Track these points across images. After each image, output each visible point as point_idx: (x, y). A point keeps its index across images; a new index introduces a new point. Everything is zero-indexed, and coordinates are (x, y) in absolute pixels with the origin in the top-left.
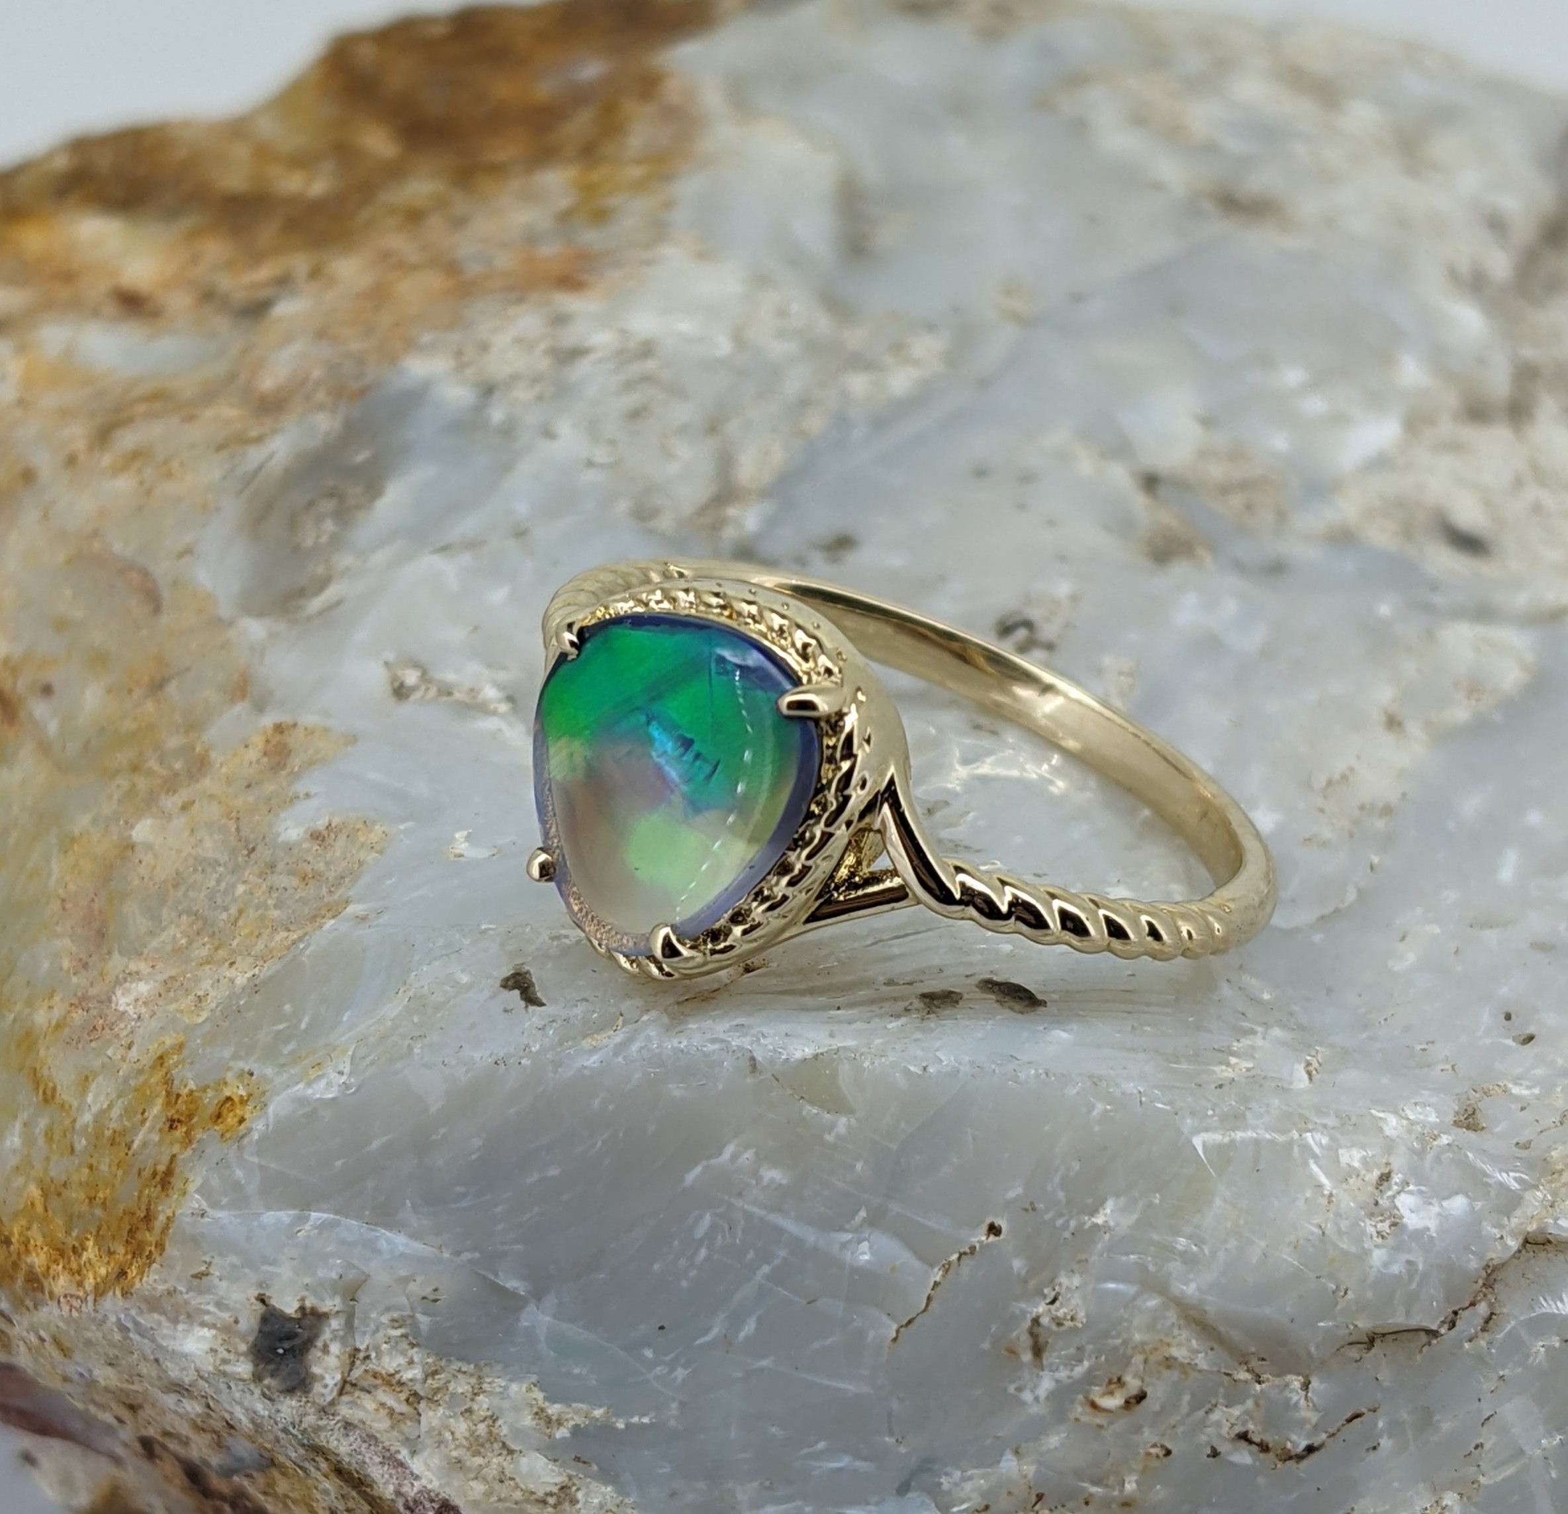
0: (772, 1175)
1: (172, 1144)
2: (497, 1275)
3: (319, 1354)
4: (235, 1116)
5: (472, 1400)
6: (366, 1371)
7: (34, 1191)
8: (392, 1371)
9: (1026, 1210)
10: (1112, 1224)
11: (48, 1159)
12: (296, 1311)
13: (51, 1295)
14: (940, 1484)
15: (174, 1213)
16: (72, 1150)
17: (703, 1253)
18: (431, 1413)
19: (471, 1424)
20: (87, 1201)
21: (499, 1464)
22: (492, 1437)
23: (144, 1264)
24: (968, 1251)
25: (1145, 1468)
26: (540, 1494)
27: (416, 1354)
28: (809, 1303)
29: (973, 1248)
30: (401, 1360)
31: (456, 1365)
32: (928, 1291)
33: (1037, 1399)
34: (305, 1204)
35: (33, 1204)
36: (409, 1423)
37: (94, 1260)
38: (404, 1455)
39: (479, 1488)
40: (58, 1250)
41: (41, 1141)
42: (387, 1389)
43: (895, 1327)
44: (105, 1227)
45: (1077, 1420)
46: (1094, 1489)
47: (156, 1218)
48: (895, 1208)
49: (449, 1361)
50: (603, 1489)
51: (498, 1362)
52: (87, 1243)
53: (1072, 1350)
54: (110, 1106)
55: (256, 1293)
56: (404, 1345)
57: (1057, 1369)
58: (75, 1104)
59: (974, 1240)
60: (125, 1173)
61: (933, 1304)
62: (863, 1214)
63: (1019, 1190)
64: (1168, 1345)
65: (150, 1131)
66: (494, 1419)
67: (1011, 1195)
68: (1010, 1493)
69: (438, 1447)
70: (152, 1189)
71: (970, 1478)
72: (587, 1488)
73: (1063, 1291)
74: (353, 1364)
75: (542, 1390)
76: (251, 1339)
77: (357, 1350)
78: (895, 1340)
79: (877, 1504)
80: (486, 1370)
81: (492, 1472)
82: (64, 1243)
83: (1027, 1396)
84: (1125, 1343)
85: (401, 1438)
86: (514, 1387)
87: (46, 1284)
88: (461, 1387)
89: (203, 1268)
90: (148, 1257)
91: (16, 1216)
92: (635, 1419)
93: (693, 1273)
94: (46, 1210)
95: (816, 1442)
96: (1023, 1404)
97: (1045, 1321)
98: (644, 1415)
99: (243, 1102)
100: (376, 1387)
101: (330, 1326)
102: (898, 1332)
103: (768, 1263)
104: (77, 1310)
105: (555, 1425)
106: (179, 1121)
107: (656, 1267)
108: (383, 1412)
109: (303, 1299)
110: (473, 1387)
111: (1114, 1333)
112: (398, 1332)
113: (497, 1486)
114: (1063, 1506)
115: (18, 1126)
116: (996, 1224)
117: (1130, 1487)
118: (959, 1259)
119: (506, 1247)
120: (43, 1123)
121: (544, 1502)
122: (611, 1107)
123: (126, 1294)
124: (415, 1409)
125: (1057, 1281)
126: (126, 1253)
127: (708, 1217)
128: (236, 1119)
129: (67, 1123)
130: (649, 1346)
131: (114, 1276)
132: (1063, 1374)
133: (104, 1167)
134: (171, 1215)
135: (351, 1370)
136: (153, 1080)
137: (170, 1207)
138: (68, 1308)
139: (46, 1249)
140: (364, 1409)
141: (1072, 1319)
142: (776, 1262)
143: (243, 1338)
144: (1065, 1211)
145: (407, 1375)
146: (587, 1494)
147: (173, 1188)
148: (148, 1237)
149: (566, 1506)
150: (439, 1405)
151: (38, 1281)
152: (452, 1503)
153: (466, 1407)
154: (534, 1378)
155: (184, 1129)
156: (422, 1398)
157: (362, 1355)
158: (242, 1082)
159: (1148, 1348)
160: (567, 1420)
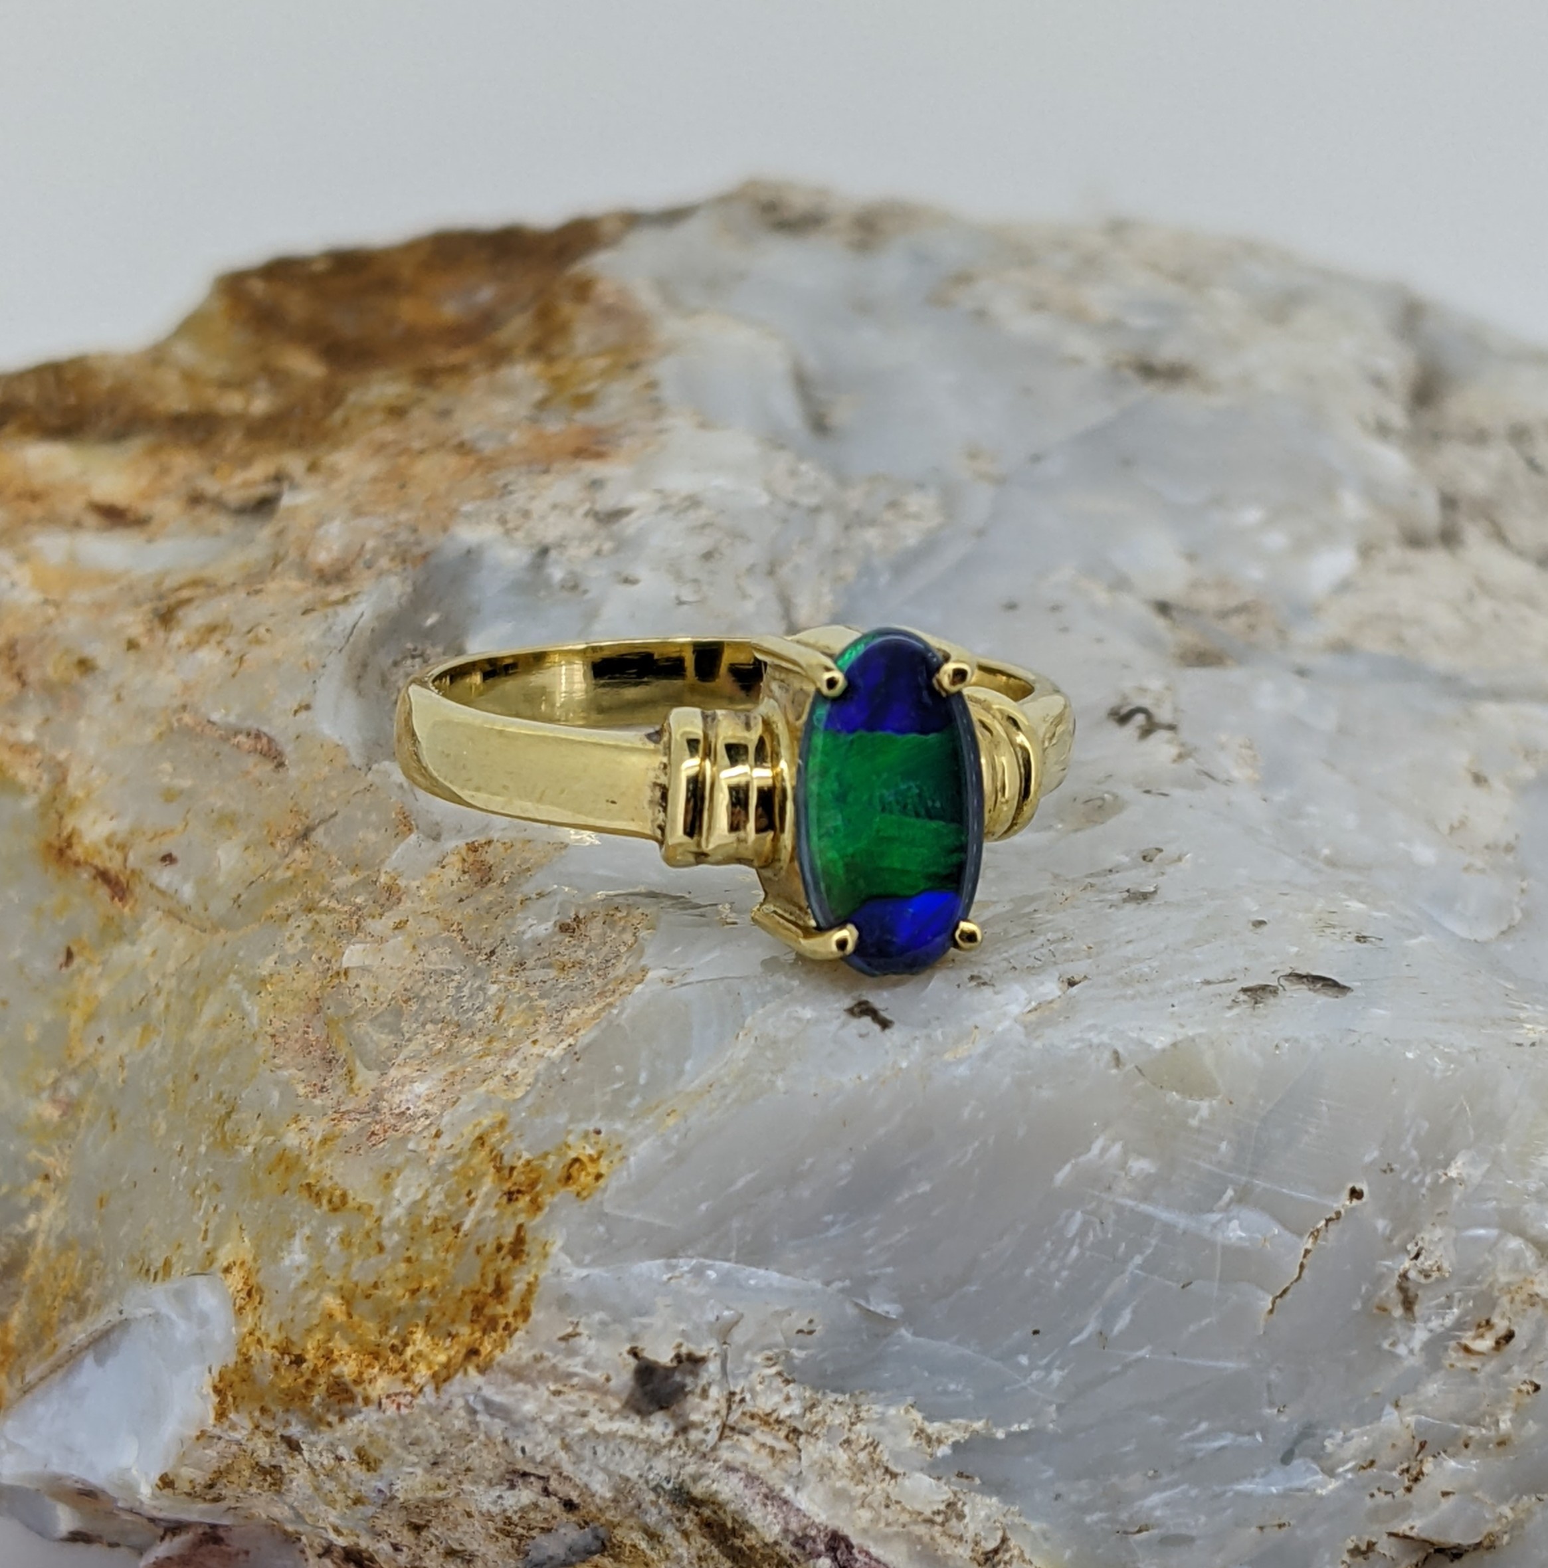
0: (1141, 1166)
1: (515, 1214)
2: (868, 1301)
3: (697, 1400)
4: (588, 1174)
5: (850, 1430)
6: (744, 1414)
7: (332, 1302)
8: (768, 1410)
9: (1385, 1171)
10: (1464, 1175)
11: (348, 1265)
12: (672, 1360)
13: (367, 1401)
14: (1324, 1447)
15: (536, 1277)
16: (381, 1248)
17: (1075, 1251)
18: (811, 1448)
19: (851, 1454)
20: (407, 1295)
21: (883, 1490)
22: (875, 1464)
23: (501, 1337)
24: (1334, 1216)
25: (1518, 1405)
26: (928, 1513)
27: (792, 1390)
28: (1183, 1287)
29: (1338, 1214)
30: (777, 1398)
31: (832, 1397)
32: (1301, 1260)
33: (1411, 1351)
34: (672, 1253)
35: (331, 1316)
36: (790, 1461)
37: (426, 1350)
38: (788, 1492)
39: (865, 1515)
40: (371, 1353)
41: (335, 1248)
42: (766, 1429)
43: (1271, 1298)
44: (436, 1316)
45: (1452, 1366)
46: (1472, 1432)
47: (510, 1288)
48: (1260, 1183)
49: (824, 1394)
50: (988, 1501)
51: (872, 1389)
52: (414, 1336)
53: (1443, 1299)
54: (426, 1196)
55: (628, 1347)
56: (778, 1382)
57: (1429, 1320)
58: (377, 1203)
59: (1337, 1206)
60: (457, 1256)
61: (1306, 1272)
62: (1230, 1193)
63: (1376, 1154)
64: (1532, 1282)
65: (485, 1206)
66: (875, 1445)
67: (1368, 1159)
68: (1394, 1446)
69: (821, 1480)
70: (499, 1262)
71: (1352, 1437)
72: (973, 1502)
73: (1426, 1246)
74: (729, 1408)
75: (919, 1410)
76: (624, 1396)
77: (732, 1394)
78: (1271, 1311)
79: (1263, 1476)
80: (862, 1398)
81: (877, 1498)
82: (378, 1345)
83: (1402, 1350)
84: (1491, 1286)
85: (784, 1475)
86: (892, 1411)
87: (357, 1390)
88: (839, 1417)
89: (570, 1330)
90: (507, 1326)
91: (309, 1331)
92: (1015, 1428)
93: (1065, 1273)
94: (350, 1316)
95: (1198, 1424)
96: (1398, 1357)
97: (1412, 1274)
98: (1020, 1423)
99: (592, 1160)
100: (753, 1429)
101: (707, 1371)
102: (1274, 1303)
103: (1141, 1253)
104: (406, 1406)
105: (936, 1444)
106: (519, 1192)
107: (1028, 1272)
108: (764, 1452)
109: (680, 1345)
110: (850, 1417)
111: (1479, 1278)
112: (774, 1370)
113: (884, 1511)
114: (1445, 1452)
115: (297, 1243)
116: (1358, 1186)
117: (1505, 1425)
118: (1326, 1225)
119: (876, 1272)
120: (335, 1231)
121: (931, 1522)
122: (981, 1115)
123: (482, 1370)
124: (796, 1445)
125: (1419, 1236)
126: (472, 1333)
127: (1079, 1215)
128: (590, 1179)
129: (368, 1224)
130: (1024, 1353)
131: (461, 1356)
132: (1435, 1324)
133: (428, 1256)
134: (532, 1279)
135: (728, 1414)
136: (475, 1161)
137: (529, 1272)
138: (395, 1406)
139: (354, 1356)
140: (745, 1451)
141: (1439, 1269)
142: (1149, 1251)
143: (615, 1394)
144: (1420, 1169)
145: (784, 1412)
146: (973, 1508)
147: (528, 1255)
148: (500, 1309)
149: (954, 1522)
150: (818, 1439)
151: (347, 1391)
152: (840, 1533)
153: (845, 1437)
154: (910, 1400)
155: (528, 1198)
156: (800, 1433)
157: (737, 1398)
158: (588, 1143)
159: (1512, 1288)
160: (947, 1438)
